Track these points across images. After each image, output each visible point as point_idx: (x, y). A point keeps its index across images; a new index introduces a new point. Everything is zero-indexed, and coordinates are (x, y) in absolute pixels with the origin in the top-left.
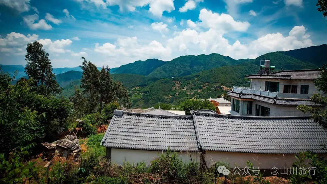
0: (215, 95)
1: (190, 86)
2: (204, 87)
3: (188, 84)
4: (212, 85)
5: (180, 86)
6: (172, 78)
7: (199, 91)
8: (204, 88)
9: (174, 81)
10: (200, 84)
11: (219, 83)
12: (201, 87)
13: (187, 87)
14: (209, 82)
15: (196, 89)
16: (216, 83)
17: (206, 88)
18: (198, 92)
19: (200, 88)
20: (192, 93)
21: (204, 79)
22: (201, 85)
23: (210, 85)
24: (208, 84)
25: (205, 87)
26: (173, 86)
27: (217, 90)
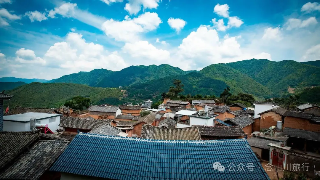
1: (139, 95)
3: (137, 93)
5: (128, 96)
6: (120, 87)
8: (154, 97)
9: (122, 91)
10: (150, 93)
12: (150, 96)
13: (136, 97)
14: (159, 91)
17: (156, 97)
21: (154, 88)
22: (151, 95)
24: (157, 93)
26: (120, 96)
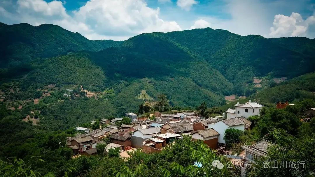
0: (73, 107)
2: (44, 92)
4: (62, 88)
7: (36, 101)
8: (45, 94)
10: (37, 88)
11: (75, 84)
14: (54, 83)
15: (28, 98)
16: (69, 84)
17: (49, 95)
18: (35, 103)
19: (38, 96)
20: (20, 107)
21: (43, 77)
23: (58, 88)
24: (51, 86)
25: (47, 92)
27: (75, 98)
